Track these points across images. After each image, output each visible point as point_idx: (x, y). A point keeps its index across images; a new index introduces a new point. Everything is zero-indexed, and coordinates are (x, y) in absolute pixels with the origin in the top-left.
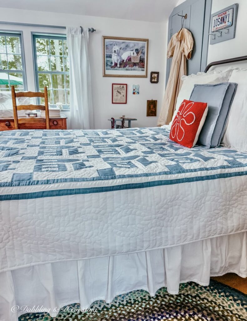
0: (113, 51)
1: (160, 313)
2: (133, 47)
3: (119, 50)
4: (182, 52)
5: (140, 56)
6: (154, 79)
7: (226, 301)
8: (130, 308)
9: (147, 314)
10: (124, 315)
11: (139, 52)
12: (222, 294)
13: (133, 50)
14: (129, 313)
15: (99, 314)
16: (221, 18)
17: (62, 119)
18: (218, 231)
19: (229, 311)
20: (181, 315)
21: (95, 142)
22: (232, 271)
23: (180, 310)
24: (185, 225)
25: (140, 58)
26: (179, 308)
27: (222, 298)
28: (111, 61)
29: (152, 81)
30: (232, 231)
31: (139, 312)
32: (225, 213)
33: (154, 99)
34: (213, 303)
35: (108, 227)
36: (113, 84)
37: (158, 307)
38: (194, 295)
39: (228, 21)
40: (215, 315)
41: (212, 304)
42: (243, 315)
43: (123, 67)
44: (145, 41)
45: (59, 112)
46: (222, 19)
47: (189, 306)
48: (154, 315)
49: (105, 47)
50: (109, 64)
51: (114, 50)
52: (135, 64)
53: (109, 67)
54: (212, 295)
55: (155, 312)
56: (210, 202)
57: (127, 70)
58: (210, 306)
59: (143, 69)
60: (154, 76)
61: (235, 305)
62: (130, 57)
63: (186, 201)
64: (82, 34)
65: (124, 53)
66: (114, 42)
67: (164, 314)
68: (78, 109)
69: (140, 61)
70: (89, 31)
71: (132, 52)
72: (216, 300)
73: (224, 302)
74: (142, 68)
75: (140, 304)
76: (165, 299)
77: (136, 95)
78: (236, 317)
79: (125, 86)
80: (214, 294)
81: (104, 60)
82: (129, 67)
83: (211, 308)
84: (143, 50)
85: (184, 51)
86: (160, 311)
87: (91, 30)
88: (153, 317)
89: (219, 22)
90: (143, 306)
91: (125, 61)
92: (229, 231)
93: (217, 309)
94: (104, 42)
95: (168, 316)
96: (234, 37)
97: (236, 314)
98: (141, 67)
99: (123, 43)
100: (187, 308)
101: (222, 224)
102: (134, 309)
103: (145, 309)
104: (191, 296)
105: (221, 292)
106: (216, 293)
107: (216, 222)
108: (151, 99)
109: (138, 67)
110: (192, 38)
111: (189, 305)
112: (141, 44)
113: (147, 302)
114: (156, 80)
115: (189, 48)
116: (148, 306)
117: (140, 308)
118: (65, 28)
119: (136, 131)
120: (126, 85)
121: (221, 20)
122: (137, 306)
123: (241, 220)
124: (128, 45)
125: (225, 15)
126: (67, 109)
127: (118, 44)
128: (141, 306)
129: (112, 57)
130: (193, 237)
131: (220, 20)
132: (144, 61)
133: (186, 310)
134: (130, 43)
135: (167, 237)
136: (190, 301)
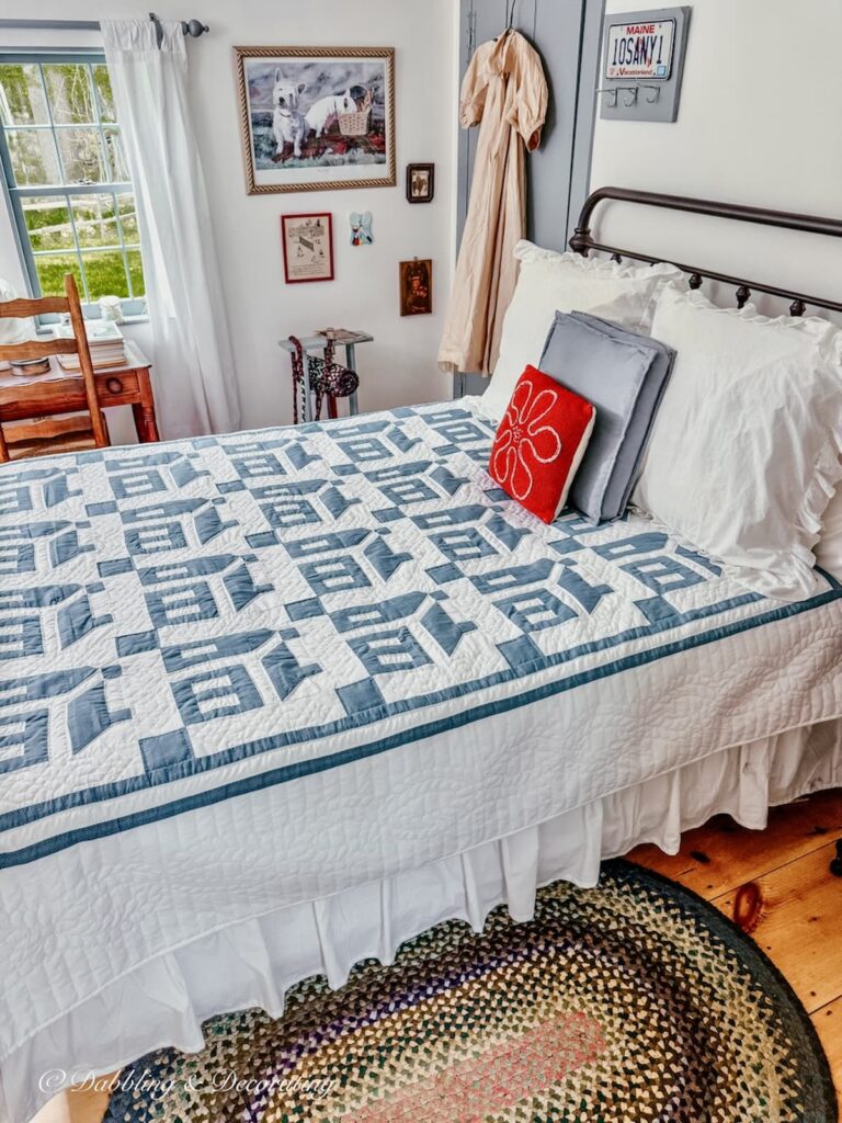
0: (276, 101)
1: (493, 954)
2: (341, 81)
3: (294, 95)
4: (511, 122)
5: (368, 111)
6: (420, 190)
7: (634, 904)
8: (426, 951)
9: (466, 960)
10: (415, 968)
11: (363, 98)
12: (625, 888)
13: (342, 93)
14: (426, 963)
15: (360, 976)
16: (635, 41)
17: (134, 372)
18: (619, 781)
19: (638, 929)
20: (539, 951)
21: (284, 519)
22: (646, 840)
23: (536, 939)
24: (548, 786)
25: (370, 120)
26: (533, 935)
27: (625, 897)
28: (271, 137)
29: (414, 195)
30: (650, 774)
31: (448, 959)
32: (634, 744)
33: (422, 257)
34: (605, 912)
35: (379, 827)
36: (283, 218)
37: (488, 941)
38: (563, 898)
39: (659, 62)
40: (609, 940)
41: (603, 915)
42: (667, 933)
43: (313, 156)
44: (384, 56)
45: (120, 346)
46: (640, 46)
47: (554, 929)
48: (481, 959)
49: (248, 88)
50: (265, 147)
51: (277, 95)
52: (350, 144)
53: (265, 160)
54: (602, 894)
55: (482, 954)
56: (600, 729)
57: (327, 164)
58: (599, 921)
59: (381, 156)
60: (418, 178)
61: (652, 912)
62: (334, 118)
63: (549, 737)
64: (160, 48)
65: (313, 103)
66: (275, 65)
67: (503, 955)
68: (174, 314)
69: (370, 128)
70: (185, 34)
71: (340, 100)
72: (612, 905)
73: (629, 908)
74: (377, 155)
75: (447, 938)
76: (501, 919)
77: (364, 247)
78: (654, 940)
79: (324, 221)
80: (607, 891)
81: (248, 135)
82: (333, 153)
83: (601, 926)
84: (376, 89)
85: (517, 121)
86: (493, 948)
87: (193, 28)
88: (480, 965)
89: (630, 51)
90: (454, 943)
91: (318, 135)
92: (643, 775)
93: (613, 926)
94: (243, 69)
95: (510, 958)
96: (675, 120)
97: (654, 932)
98: (372, 152)
99: (308, 67)
100: (551, 933)
101: (629, 767)
102: (435, 952)
103: (461, 947)
104: (558, 901)
105: (623, 884)
106: (611, 887)
107: (616, 766)
108: (410, 258)
109: (366, 152)
110: (543, 80)
111: (555, 924)
112: (371, 66)
113: (463, 931)
114: (424, 193)
115: (535, 114)
116: (466, 941)
117: (449, 949)
118: (95, 26)
119: (387, 430)
120: (327, 218)
121: (637, 48)
122: (441, 944)
123: (669, 751)
124: (327, 75)
125: (650, 35)
126: (140, 314)
127: (289, 72)
128: (450, 944)
129: (274, 124)
130: (564, 806)
131: (632, 47)
132: (384, 129)
133: (549, 938)
134: (331, 65)
135: (507, 817)
136: (557, 914)
